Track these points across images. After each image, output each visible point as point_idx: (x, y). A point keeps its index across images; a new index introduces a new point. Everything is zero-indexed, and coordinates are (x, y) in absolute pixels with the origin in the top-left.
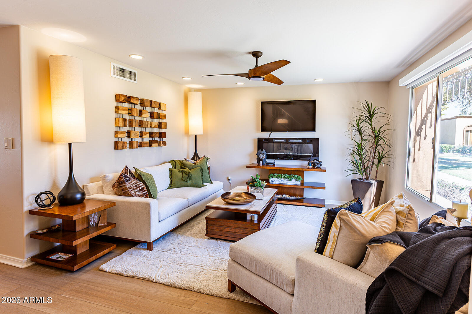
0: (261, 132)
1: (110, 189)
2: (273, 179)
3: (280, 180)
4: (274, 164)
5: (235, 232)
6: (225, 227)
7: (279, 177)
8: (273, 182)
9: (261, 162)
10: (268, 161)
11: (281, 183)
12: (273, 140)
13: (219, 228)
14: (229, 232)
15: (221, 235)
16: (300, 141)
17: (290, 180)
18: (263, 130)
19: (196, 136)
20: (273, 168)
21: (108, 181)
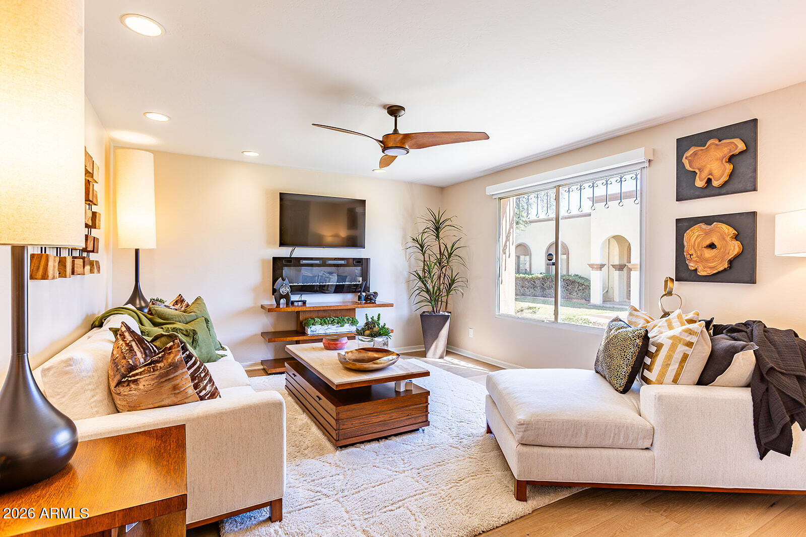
0: (279, 246)
1: (92, 400)
2: (313, 328)
3: (325, 327)
4: (304, 303)
5: (391, 418)
6: (373, 416)
7: (325, 322)
8: (314, 333)
9: (283, 301)
10: (294, 298)
11: (327, 332)
12: (301, 261)
13: (362, 421)
14: (380, 421)
15: (365, 433)
16: (343, 262)
17: (343, 326)
18: (282, 244)
19: (137, 251)
20: (304, 309)
21: (84, 374)
